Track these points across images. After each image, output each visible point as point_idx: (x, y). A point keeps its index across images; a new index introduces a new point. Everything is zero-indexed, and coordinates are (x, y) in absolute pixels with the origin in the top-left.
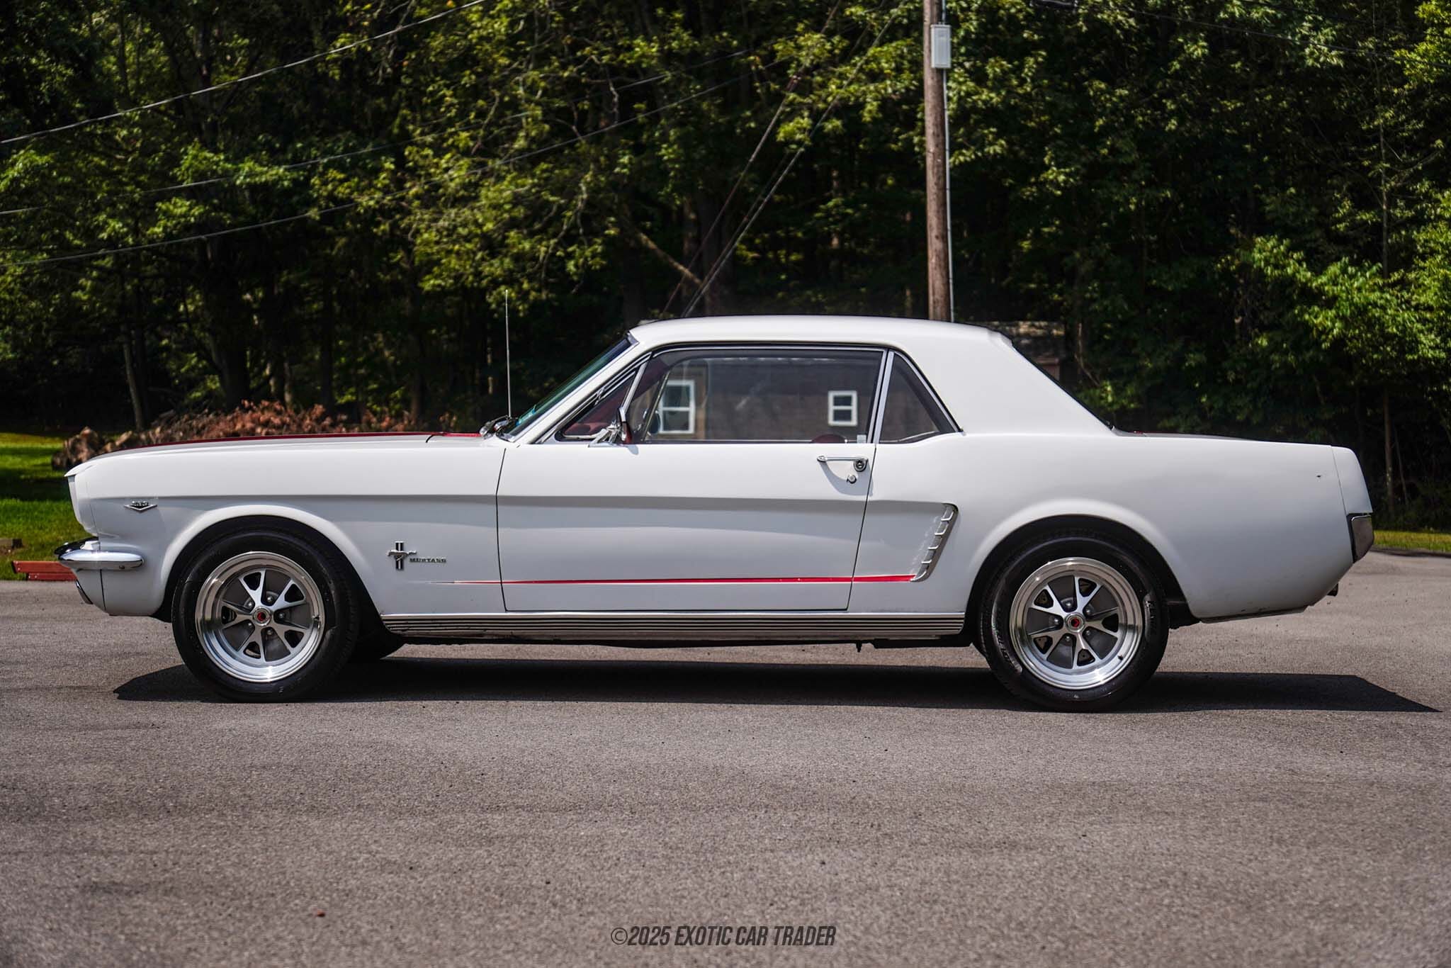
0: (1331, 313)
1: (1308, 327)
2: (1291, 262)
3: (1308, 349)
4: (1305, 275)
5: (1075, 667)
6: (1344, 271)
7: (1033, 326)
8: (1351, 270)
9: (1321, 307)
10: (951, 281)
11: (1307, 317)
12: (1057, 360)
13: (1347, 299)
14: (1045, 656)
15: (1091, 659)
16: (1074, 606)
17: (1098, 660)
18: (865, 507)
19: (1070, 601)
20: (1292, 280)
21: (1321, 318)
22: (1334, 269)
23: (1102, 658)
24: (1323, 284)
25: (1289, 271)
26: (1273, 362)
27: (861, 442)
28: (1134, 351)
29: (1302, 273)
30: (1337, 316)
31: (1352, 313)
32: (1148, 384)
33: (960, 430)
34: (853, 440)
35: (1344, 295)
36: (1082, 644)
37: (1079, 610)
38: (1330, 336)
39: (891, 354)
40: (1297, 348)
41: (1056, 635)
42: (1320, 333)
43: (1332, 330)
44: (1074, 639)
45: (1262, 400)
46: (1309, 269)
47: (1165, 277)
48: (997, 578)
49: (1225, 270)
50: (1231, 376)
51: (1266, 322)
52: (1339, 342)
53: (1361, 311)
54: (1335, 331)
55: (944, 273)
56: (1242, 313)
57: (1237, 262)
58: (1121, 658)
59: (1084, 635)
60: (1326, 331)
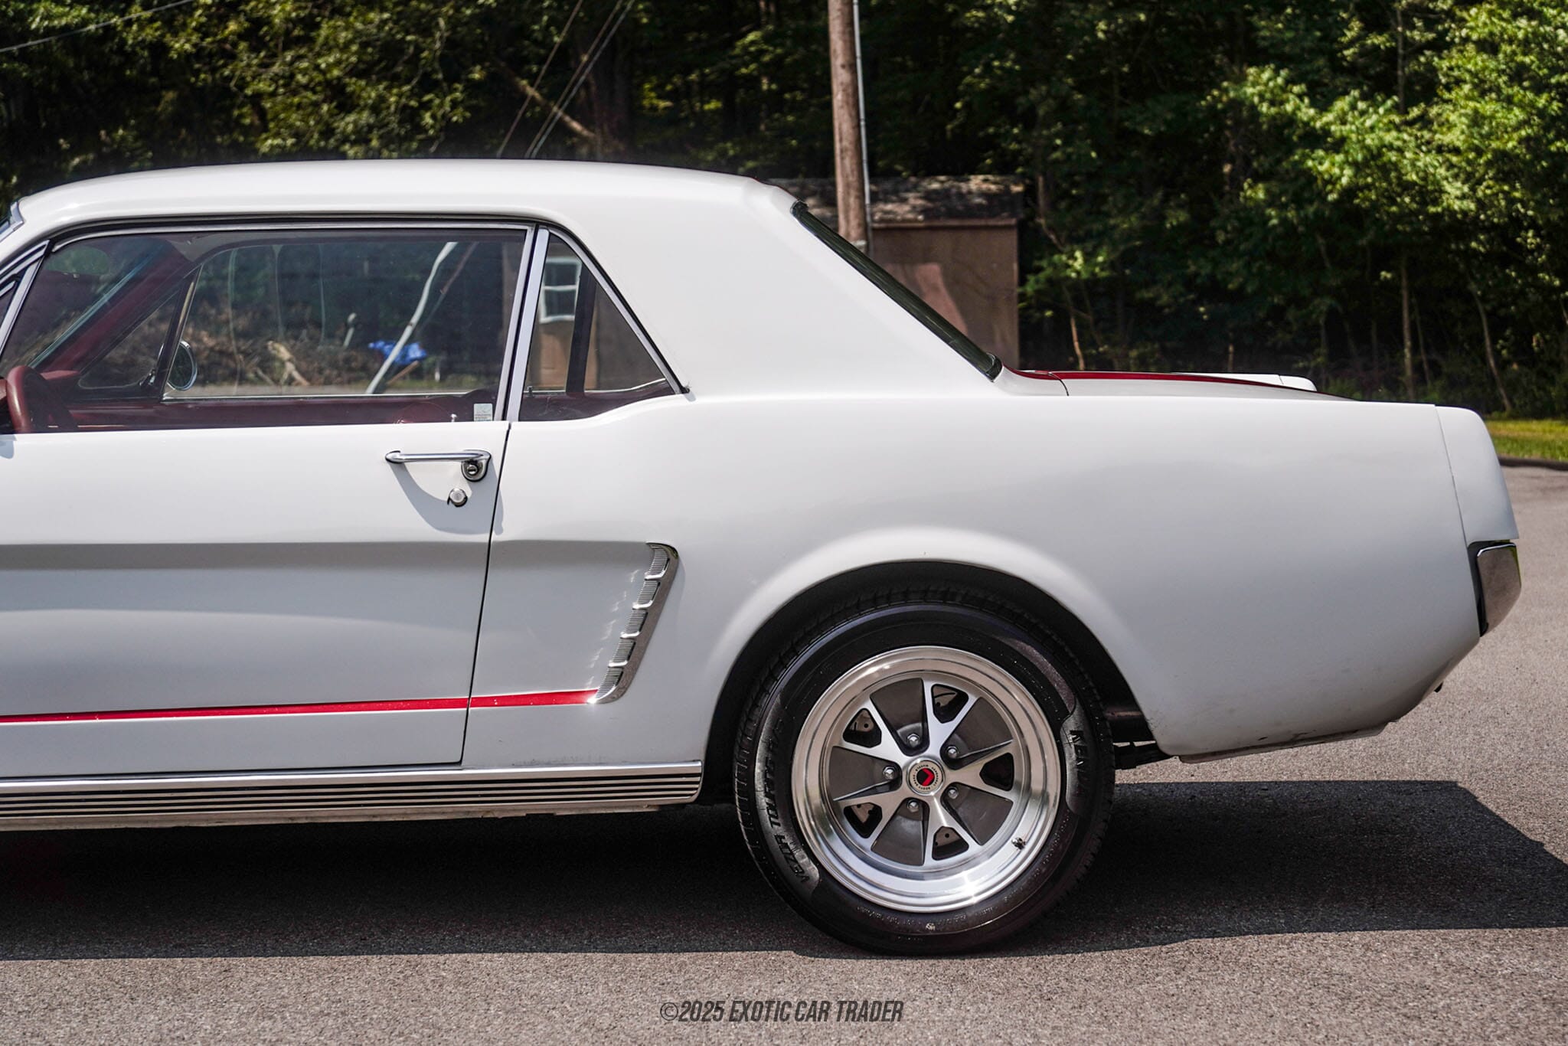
0: (1339, 158)
1: (1310, 177)
2: (1291, 97)
3: (1311, 202)
4: (1307, 112)
5: (929, 861)
6: (1353, 107)
7: (986, 181)
8: (1361, 105)
9: (1326, 150)
10: (863, 123)
11: (1310, 163)
12: (1013, 221)
13: (1359, 141)
14: (868, 843)
15: (960, 846)
16: (924, 741)
17: (974, 847)
18: (489, 555)
19: (914, 732)
20: (1291, 120)
21: (1325, 164)
22: (1341, 104)
23: (981, 841)
24: (1329, 124)
25: (1289, 107)
26: (1270, 218)
27: (483, 419)
28: (1105, 208)
29: (1304, 110)
30: (1346, 162)
31: (1365, 158)
32: (1122, 248)
33: (684, 390)
34: (466, 415)
35: (1354, 137)
36: (941, 817)
37: (934, 749)
38: (1338, 186)
39: (543, 235)
40: (1299, 201)
41: (888, 802)
42: (1326, 182)
43: (1339, 178)
44: (925, 807)
45: (1257, 265)
46: (1312, 105)
47: (1139, 118)
48: (764, 691)
49: (1212, 107)
50: (1221, 237)
51: (1261, 171)
52: (1349, 192)
53: (1374, 155)
54: (1344, 181)
55: (854, 113)
56: (1232, 161)
57: (1225, 99)
58: (1020, 845)
59: (945, 800)
60: (1333, 181)
